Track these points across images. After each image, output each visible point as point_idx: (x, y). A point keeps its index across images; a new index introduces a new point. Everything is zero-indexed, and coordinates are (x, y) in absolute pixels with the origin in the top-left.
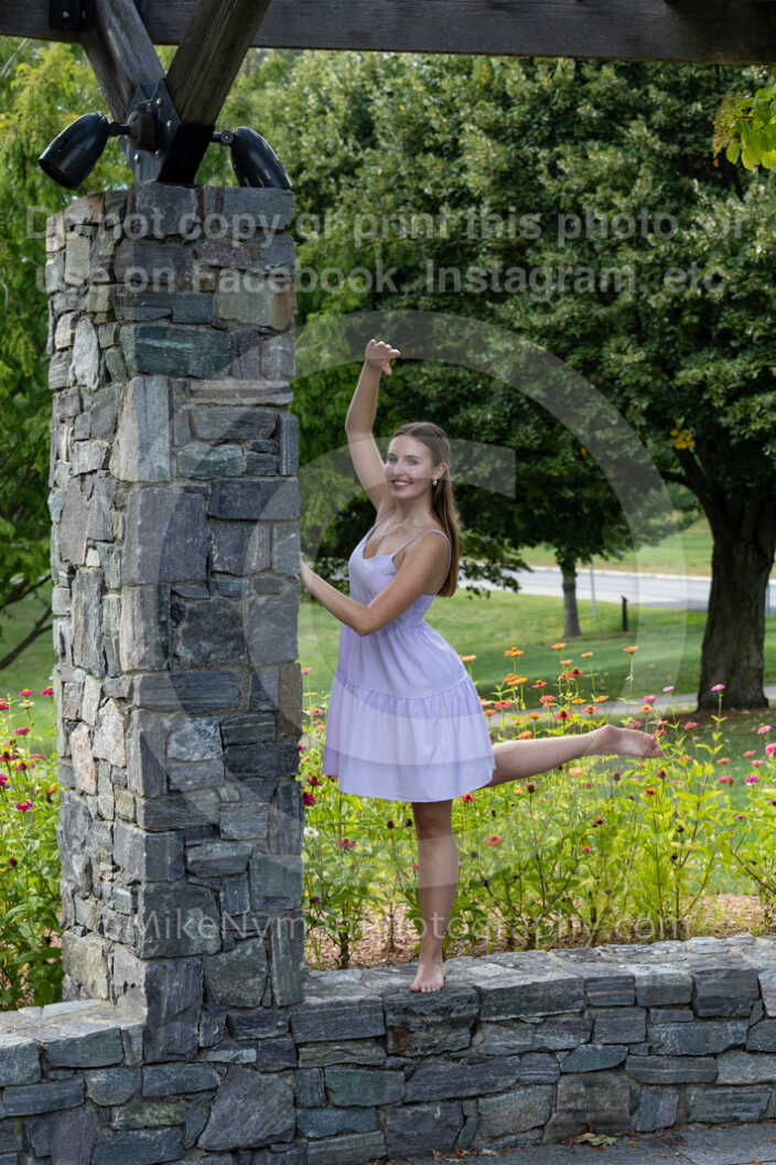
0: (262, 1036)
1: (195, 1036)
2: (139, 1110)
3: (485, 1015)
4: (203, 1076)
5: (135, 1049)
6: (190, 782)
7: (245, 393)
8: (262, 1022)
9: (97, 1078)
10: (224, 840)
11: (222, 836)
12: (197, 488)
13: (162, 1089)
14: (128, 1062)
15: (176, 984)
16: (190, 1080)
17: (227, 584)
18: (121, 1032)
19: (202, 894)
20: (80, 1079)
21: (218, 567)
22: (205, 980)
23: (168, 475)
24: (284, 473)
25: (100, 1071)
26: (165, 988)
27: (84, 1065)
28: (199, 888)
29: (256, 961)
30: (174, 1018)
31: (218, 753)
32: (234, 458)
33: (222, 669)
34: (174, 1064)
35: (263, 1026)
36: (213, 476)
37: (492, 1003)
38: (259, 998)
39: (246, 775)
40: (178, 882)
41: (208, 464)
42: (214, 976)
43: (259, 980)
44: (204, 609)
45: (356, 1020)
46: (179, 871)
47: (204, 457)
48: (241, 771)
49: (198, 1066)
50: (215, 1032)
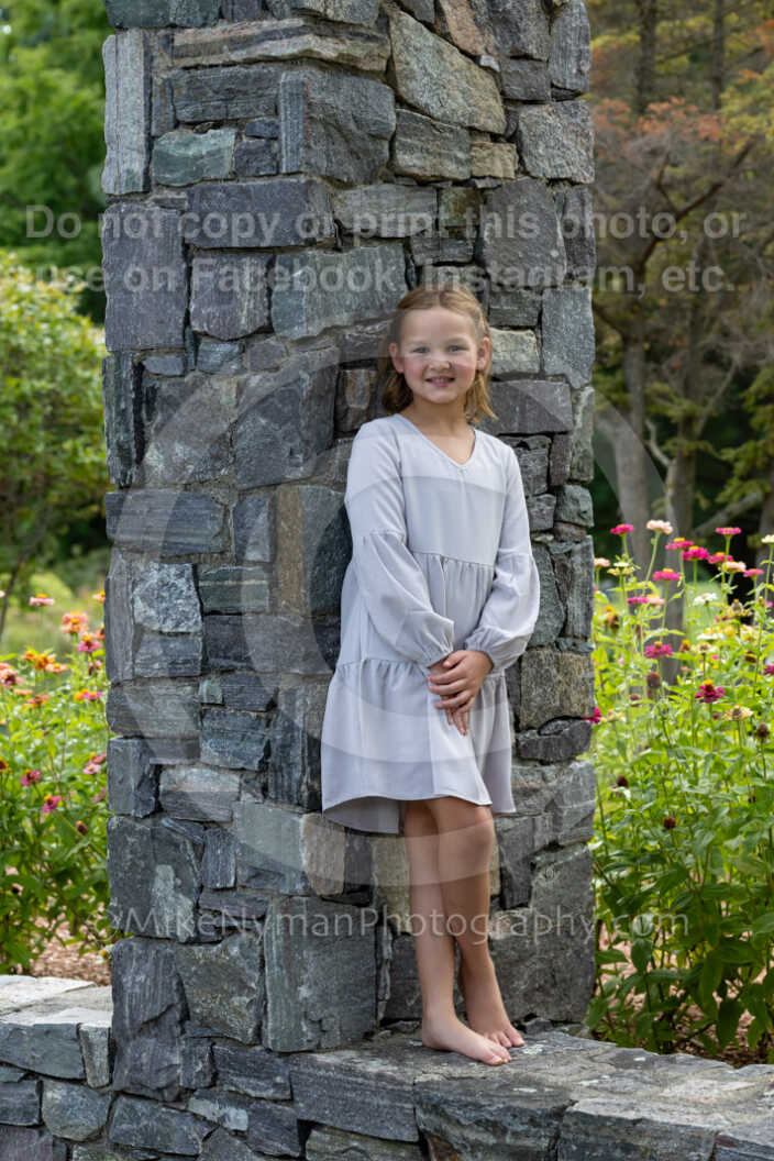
0: (253, 1094)
1: (171, 1066)
2: (98, 1156)
4: (183, 1134)
5: (98, 1064)
6: (156, 666)
7: (236, 43)
8: (258, 1071)
9: (55, 1094)
10: (205, 764)
11: (204, 758)
12: (173, 200)
13: (127, 1133)
14: (89, 1082)
15: (141, 978)
16: (162, 1136)
17: (209, 355)
18: (78, 1032)
19: (177, 846)
20: (30, 1088)
21: (196, 326)
22: (180, 984)
23: (141, 183)
24: (284, 171)
25: (60, 1085)
26: (127, 980)
27: (37, 1070)
28: (174, 835)
29: (243, 969)
30: (141, 1030)
31: (196, 622)
32: (219, 151)
33: (203, 491)
34: (147, 1103)
35: (258, 1078)
36: (191, 180)
37: (571, 1136)
38: (250, 1031)
39: (235, 663)
40: (149, 821)
41: (185, 160)
42: (190, 978)
43: (248, 1000)
44: (175, 392)
45: (369, 1104)
46: (146, 803)
47: (182, 151)
48: (225, 657)
49: (173, 1115)
50: (198, 1069)
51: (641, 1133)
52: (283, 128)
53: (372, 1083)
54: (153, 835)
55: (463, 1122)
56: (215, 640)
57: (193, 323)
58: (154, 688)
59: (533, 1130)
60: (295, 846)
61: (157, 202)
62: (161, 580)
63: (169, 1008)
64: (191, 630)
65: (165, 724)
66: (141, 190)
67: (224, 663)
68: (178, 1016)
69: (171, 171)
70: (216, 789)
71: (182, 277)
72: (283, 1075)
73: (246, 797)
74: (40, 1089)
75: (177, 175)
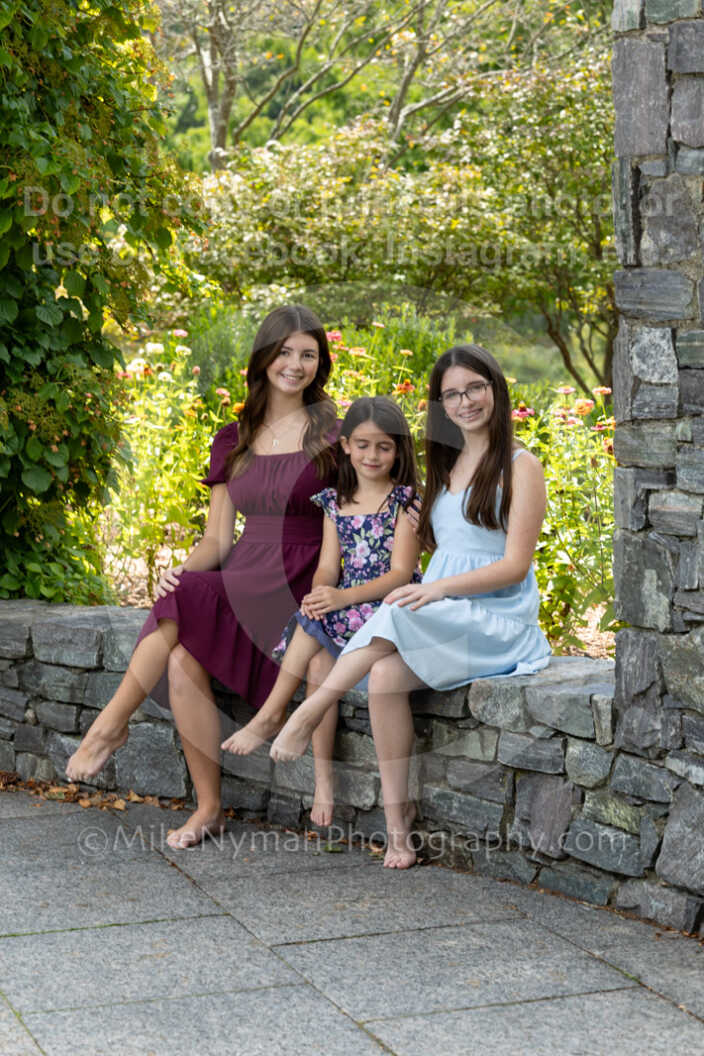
1: (654, 731)
2: (603, 800)
4: (660, 786)
5: (604, 727)
6: (646, 410)
9: (575, 749)
10: (682, 491)
11: (679, 484)
12: (659, 35)
13: (622, 783)
14: (598, 741)
15: (634, 659)
16: (646, 786)
17: (686, 157)
18: (591, 701)
19: (660, 555)
20: (558, 744)
21: (675, 137)
22: (660, 664)
23: (637, 20)
25: (579, 742)
26: (624, 661)
27: (563, 729)
28: (658, 546)
30: (633, 701)
31: (675, 375)
33: (680, 269)
34: (638, 759)
36: (671, 19)
39: (700, 408)
40: (641, 534)
42: (667, 661)
46: (639, 519)
48: (695, 403)
49: (654, 770)
50: (673, 734)
54: (644, 546)
56: (687, 389)
57: (674, 134)
58: (646, 428)
61: (649, 36)
62: (651, 341)
63: (653, 683)
64: (671, 381)
65: (653, 456)
66: (638, 27)
67: (694, 408)
68: (659, 691)
69: (658, 12)
70: (686, 509)
71: (665, 97)
74: (565, 745)
75: (662, 15)
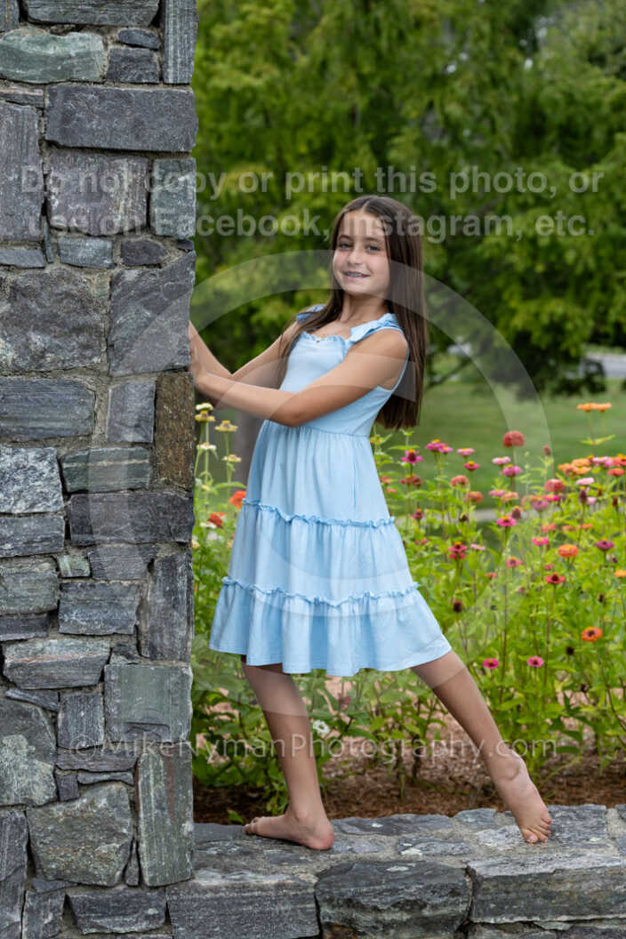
0: (122, 930)
1: (14, 924)
3: (479, 915)
6: (9, 546)
8: (122, 908)
10: (65, 634)
11: (60, 631)
12: (25, 96)
17: (74, 248)
19: (27, 715)
22: (28, 846)
24: (171, 81)
28: (23, 705)
29: (113, 818)
31: (57, 503)
32: (88, 54)
33: (65, 377)
35: (125, 915)
36: (52, 79)
37: (489, 897)
38: (118, 873)
39: (102, 538)
41: (45, 60)
42: (45, 837)
43: (118, 846)
44: (34, 283)
45: (270, 912)
47: (37, 49)
50: (46, 922)
51: (560, 881)
52: (171, 40)
53: (273, 894)
55: (380, 907)
56: (78, 517)
59: (452, 899)
60: (182, 697)
62: (16, 464)
63: (15, 871)
64: (48, 510)
65: (17, 601)
67: (88, 538)
68: (25, 874)
69: (21, 68)
70: (80, 656)
72: (157, 907)
73: (118, 661)
75: (31, 72)
